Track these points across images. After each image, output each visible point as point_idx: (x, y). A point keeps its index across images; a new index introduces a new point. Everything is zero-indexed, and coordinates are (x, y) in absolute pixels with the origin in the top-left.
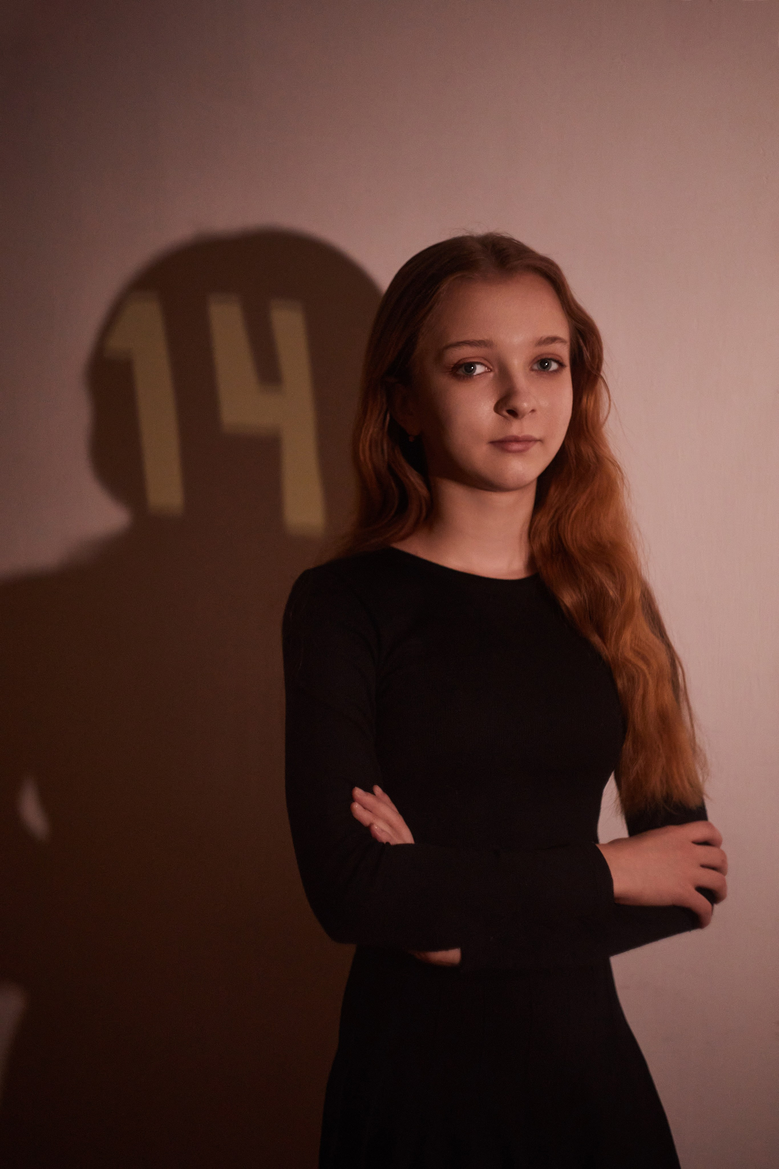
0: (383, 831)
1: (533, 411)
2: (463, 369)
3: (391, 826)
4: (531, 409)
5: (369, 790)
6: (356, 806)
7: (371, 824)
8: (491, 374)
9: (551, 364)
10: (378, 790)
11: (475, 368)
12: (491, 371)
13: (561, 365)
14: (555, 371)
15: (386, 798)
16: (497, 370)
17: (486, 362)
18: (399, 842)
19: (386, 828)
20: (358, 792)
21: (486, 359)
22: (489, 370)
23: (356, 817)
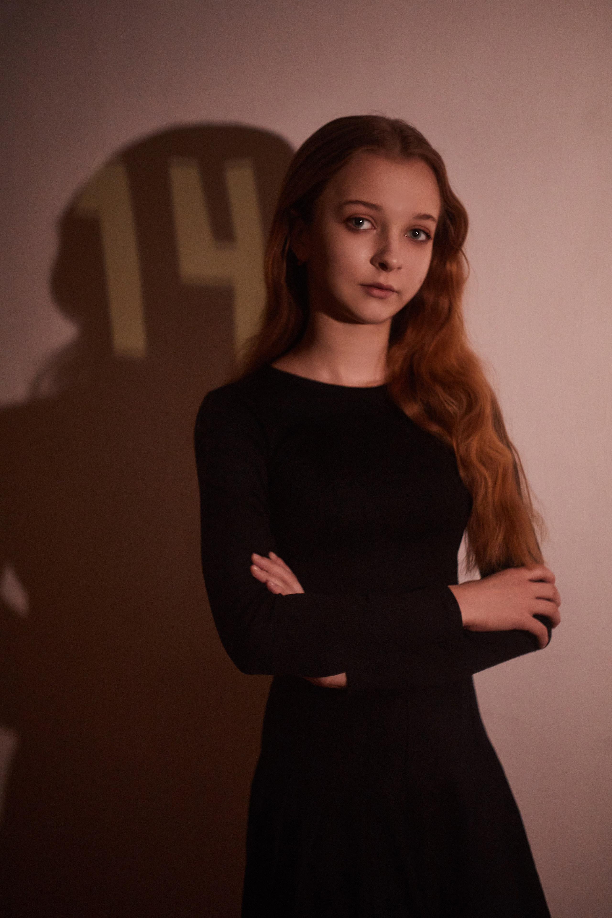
0: (276, 585)
1: (399, 268)
2: (354, 222)
3: (284, 581)
4: (397, 267)
5: (265, 555)
6: (255, 568)
7: (267, 581)
8: (375, 231)
9: (420, 235)
10: (273, 555)
11: (362, 224)
12: (375, 228)
13: (428, 236)
14: (423, 242)
15: (280, 561)
16: (379, 229)
17: (373, 221)
18: (289, 592)
19: (279, 583)
20: (256, 557)
21: (373, 218)
22: (373, 228)
23: (255, 576)
